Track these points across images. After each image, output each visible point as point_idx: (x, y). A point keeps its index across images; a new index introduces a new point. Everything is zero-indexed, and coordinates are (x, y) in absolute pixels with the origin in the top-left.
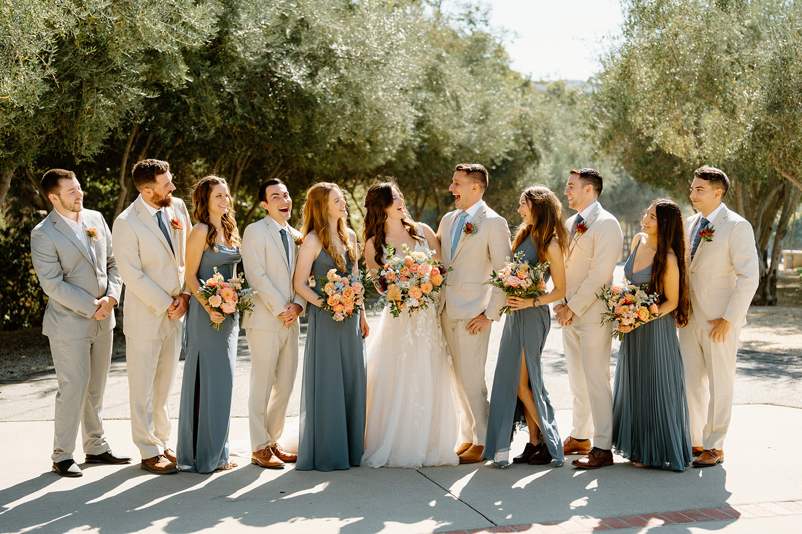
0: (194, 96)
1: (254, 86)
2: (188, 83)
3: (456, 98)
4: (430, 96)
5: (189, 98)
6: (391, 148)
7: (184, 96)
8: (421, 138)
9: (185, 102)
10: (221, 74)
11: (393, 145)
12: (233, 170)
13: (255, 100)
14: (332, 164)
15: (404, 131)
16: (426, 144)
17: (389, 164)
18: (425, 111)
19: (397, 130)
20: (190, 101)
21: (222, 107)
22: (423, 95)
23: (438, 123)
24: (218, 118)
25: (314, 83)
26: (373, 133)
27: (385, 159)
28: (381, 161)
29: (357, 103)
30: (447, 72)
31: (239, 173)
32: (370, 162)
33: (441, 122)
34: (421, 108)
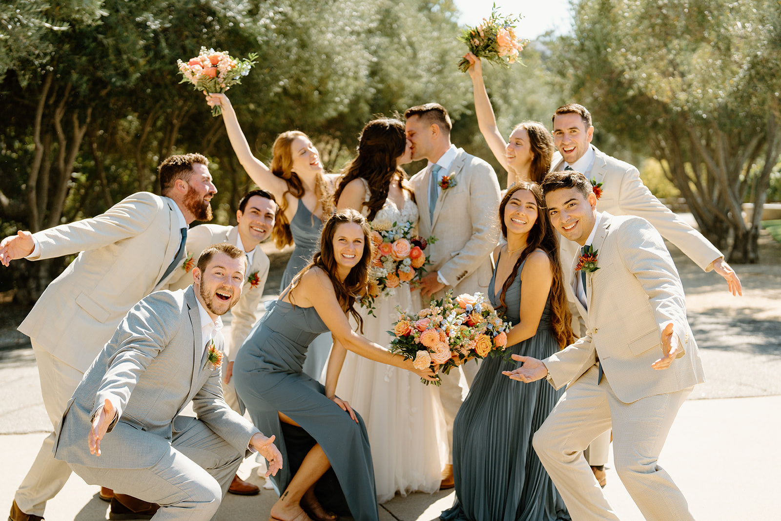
0: (113, 36)
1: (186, 26)
2: (102, 18)
3: (411, 44)
4: (384, 41)
5: (106, 38)
6: (343, 96)
7: (100, 36)
8: (376, 88)
9: (102, 45)
10: (146, 9)
11: (345, 94)
12: (169, 128)
13: (187, 42)
14: (277, 117)
15: (356, 79)
16: (379, 95)
17: (341, 116)
18: (378, 57)
19: (348, 77)
20: (109, 41)
21: (147, 48)
22: (377, 40)
23: (392, 72)
24: (142, 62)
25: (255, 21)
26: (322, 81)
27: (336, 110)
28: (331, 112)
29: (303, 45)
30: (401, 15)
31: (176, 129)
32: (320, 113)
33: (395, 70)
34: (375, 53)
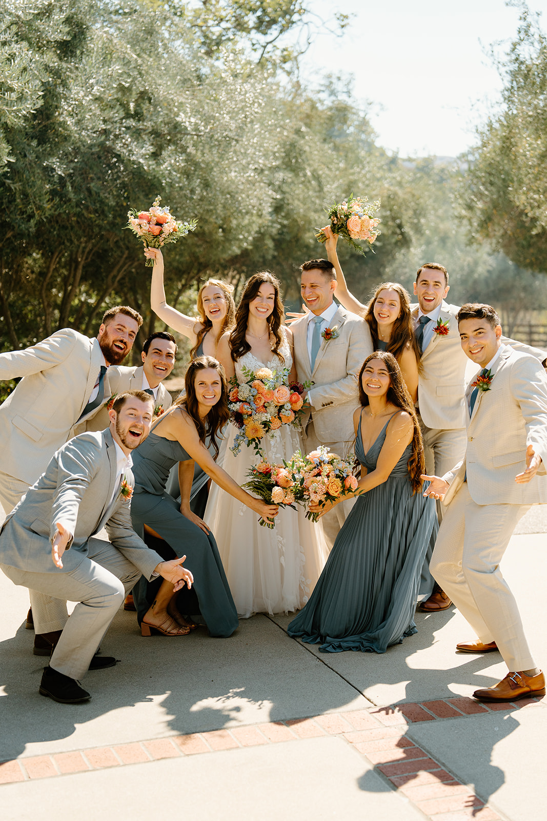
0: (20, 181)
1: (91, 168)
2: (9, 164)
3: (317, 178)
4: (289, 176)
5: (13, 183)
6: (246, 235)
7: (8, 181)
8: (280, 223)
9: (10, 190)
10: (51, 154)
11: (249, 232)
12: (74, 265)
13: (92, 185)
14: (181, 255)
15: (260, 216)
16: (285, 230)
17: (245, 253)
18: (283, 193)
19: (252, 214)
20: (16, 186)
21: (53, 193)
22: (280, 175)
23: (298, 207)
24: (47, 206)
25: (158, 164)
26: (225, 219)
27: (240, 247)
28: (236, 250)
29: (206, 185)
30: (307, 148)
31: (81, 267)
32: (224, 250)
33: (301, 205)
34: (279, 189)
